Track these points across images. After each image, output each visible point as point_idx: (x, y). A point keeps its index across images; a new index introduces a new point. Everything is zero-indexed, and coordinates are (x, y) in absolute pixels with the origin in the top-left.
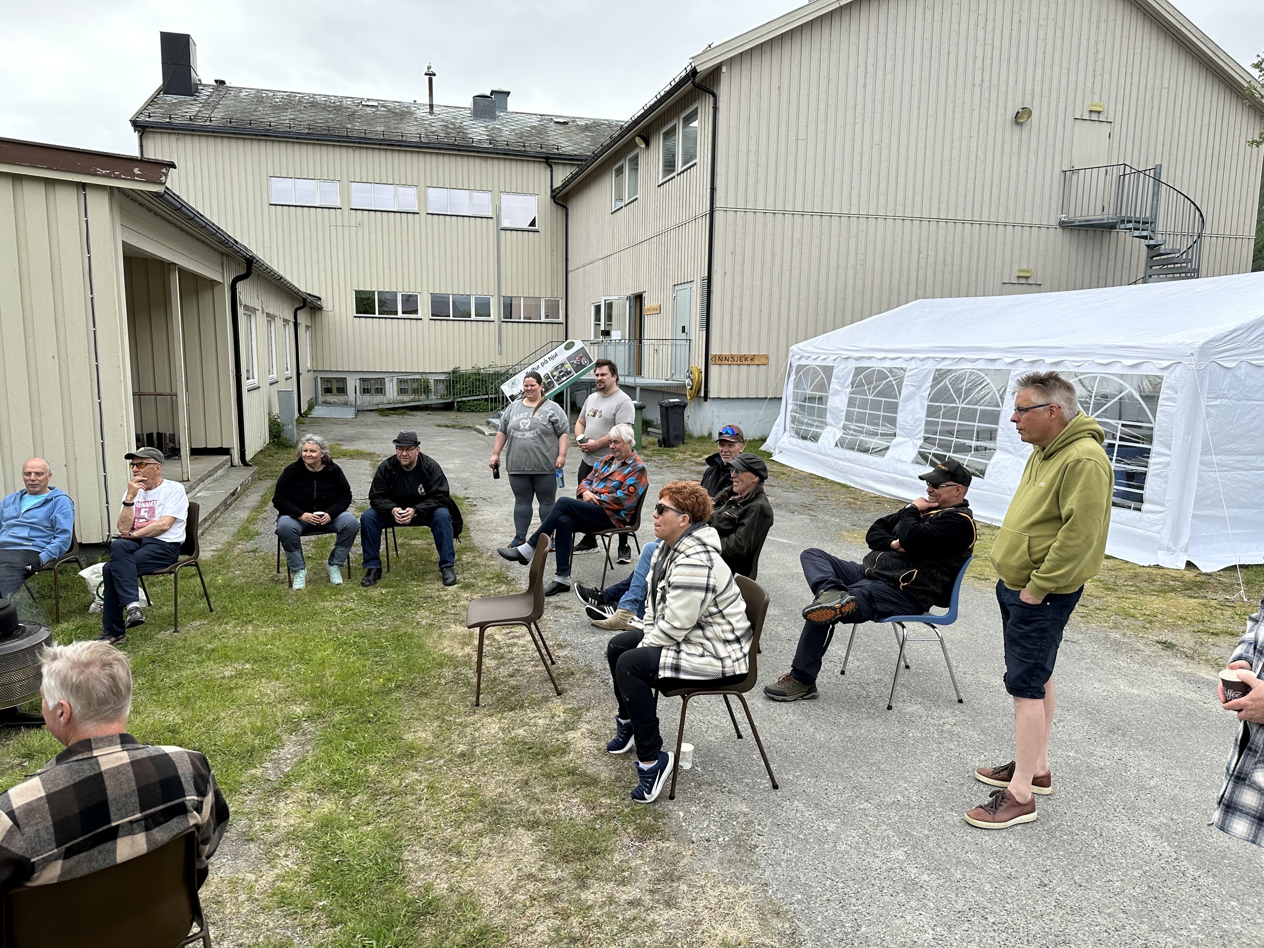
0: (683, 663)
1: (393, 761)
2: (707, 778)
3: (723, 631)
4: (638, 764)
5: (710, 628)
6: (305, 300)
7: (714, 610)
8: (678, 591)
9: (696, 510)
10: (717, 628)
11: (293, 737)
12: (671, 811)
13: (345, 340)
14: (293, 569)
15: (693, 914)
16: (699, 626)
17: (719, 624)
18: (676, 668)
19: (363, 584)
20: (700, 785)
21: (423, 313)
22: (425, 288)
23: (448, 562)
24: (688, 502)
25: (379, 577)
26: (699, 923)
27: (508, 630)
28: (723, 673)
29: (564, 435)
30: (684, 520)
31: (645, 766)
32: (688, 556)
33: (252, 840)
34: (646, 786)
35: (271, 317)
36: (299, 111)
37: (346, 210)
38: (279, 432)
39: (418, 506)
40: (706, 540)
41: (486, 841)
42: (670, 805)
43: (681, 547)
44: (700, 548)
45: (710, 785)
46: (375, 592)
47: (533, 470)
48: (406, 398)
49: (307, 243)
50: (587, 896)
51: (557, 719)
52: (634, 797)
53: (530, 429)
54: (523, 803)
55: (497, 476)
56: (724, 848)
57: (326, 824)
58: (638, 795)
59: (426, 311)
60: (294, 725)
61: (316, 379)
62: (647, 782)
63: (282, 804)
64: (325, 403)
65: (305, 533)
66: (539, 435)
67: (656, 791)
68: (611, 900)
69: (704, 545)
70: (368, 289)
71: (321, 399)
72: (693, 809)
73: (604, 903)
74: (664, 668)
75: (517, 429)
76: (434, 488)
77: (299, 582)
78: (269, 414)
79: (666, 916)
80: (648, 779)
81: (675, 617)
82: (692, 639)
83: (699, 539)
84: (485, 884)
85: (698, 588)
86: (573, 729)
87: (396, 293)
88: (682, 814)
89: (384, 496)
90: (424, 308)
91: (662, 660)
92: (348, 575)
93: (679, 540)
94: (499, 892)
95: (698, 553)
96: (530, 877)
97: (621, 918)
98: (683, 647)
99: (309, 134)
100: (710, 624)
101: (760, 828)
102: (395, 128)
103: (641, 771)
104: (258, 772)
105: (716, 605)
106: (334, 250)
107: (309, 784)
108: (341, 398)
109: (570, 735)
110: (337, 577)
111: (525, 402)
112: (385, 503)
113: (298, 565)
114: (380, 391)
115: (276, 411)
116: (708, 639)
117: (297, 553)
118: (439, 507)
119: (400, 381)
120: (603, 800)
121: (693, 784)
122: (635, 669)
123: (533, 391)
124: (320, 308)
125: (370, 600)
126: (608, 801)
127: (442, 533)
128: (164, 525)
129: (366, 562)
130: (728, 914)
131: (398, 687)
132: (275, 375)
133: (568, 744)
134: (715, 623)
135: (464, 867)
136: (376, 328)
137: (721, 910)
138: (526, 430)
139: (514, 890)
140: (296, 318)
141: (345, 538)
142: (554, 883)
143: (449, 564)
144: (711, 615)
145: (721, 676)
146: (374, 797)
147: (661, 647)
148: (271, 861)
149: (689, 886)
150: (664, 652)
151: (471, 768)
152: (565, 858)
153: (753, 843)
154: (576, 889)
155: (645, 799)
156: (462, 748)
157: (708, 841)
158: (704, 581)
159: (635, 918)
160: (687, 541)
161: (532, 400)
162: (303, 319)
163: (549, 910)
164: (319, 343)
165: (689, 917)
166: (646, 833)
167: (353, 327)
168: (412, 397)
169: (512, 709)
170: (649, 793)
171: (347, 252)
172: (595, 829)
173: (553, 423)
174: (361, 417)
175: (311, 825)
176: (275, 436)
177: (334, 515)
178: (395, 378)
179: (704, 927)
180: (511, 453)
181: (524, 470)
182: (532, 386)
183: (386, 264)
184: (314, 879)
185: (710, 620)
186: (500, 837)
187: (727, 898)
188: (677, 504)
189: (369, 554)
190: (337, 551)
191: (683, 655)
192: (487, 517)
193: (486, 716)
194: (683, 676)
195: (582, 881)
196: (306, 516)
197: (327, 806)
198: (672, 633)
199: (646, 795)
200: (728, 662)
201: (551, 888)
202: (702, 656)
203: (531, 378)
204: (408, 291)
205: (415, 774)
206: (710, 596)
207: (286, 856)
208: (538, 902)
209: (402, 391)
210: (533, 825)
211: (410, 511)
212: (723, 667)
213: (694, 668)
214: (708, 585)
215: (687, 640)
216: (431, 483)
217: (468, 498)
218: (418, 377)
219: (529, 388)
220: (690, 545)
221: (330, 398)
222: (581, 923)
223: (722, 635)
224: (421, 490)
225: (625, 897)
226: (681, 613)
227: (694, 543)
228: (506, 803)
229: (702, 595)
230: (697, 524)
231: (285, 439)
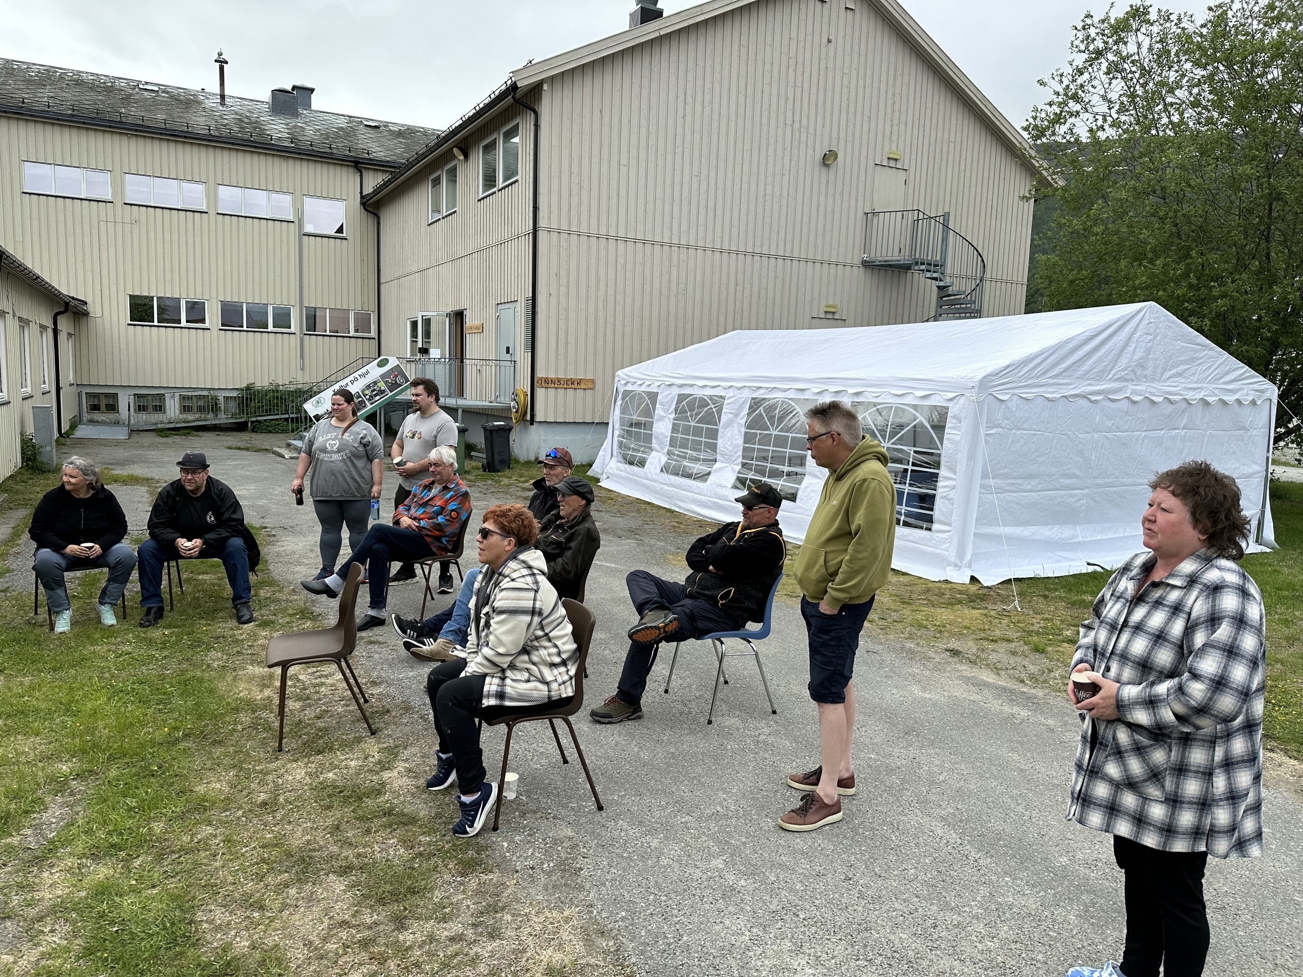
0: (508, 690)
1: (182, 816)
2: (532, 806)
3: (549, 655)
4: (460, 797)
5: (536, 653)
6: (67, 304)
7: (540, 633)
8: (503, 617)
9: (521, 533)
10: (543, 652)
11: (59, 799)
12: (494, 843)
13: (116, 352)
14: (54, 609)
15: (517, 943)
16: (525, 651)
17: (545, 648)
18: (501, 695)
19: (141, 625)
20: (525, 814)
21: (211, 323)
22: (214, 295)
23: (242, 598)
24: (513, 525)
25: (161, 617)
26: (524, 951)
27: (314, 669)
28: (549, 697)
29: (376, 460)
30: (509, 544)
31: (466, 799)
32: (513, 580)
33: (9, 917)
34: (468, 820)
35: (24, 323)
36: (61, 88)
37: (119, 205)
38: (34, 455)
39: (207, 536)
40: (532, 563)
41: (293, 891)
42: (494, 837)
43: (506, 571)
44: (525, 572)
45: (535, 812)
46: (157, 633)
47: (342, 496)
48: (190, 417)
49: (70, 240)
50: (406, 937)
51: (371, 759)
52: (455, 832)
53: (339, 451)
54: (335, 849)
55: (300, 502)
56: (549, 873)
57: (102, 891)
58: (460, 830)
59: (215, 320)
60: (60, 785)
61: (80, 394)
62: (469, 815)
63: (46, 874)
64: (91, 421)
65: (69, 569)
66: (349, 458)
67: (479, 824)
68: (431, 938)
69: (530, 567)
70: (146, 294)
71: (86, 417)
72: (517, 838)
73: (424, 942)
74: (488, 696)
75: (324, 450)
76: (226, 516)
77: (63, 624)
78: (22, 435)
79: (490, 948)
80: (470, 812)
81: (500, 642)
82: (518, 664)
83: (524, 562)
84: (291, 937)
85: (523, 612)
86: (389, 769)
87: (179, 300)
88: (505, 844)
89: (166, 525)
90: (213, 316)
91: (486, 688)
92: (123, 615)
93: (504, 563)
94: (309, 944)
95: (523, 576)
96: (344, 924)
97: (442, 955)
98: (509, 673)
99: (73, 116)
100: (536, 648)
101: (585, 850)
102: (179, 117)
103: (463, 804)
104: (15, 840)
105: (542, 629)
106: (104, 249)
107: (80, 849)
108: (112, 416)
109: (386, 775)
110: (109, 618)
111: (333, 421)
112: (168, 533)
113: (60, 605)
114: (160, 408)
115: (30, 430)
116: (534, 664)
117: (60, 592)
118: (232, 536)
119: (183, 398)
120: (422, 838)
121: (517, 813)
122: (457, 699)
123: (342, 410)
124: (86, 314)
125: (150, 642)
126: (428, 839)
127: (235, 566)
129: (145, 599)
130: (553, 939)
131: (186, 736)
132: (29, 389)
133: (383, 784)
134: (541, 646)
135: (267, 921)
136: (155, 337)
137: (546, 936)
138: (335, 452)
139: (325, 940)
140: (55, 324)
141: (119, 574)
142: (370, 928)
143: (244, 600)
144: (537, 638)
145: (546, 700)
146: (159, 858)
147: (485, 675)
148: (33, 938)
149: (513, 915)
150: (488, 680)
151: (274, 817)
152: (382, 901)
153: (578, 866)
154: (393, 931)
155: (467, 833)
156: (263, 796)
157: (532, 868)
158: (529, 604)
159: (457, 954)
160: (512, 565)
161: (341, 419)
162: (64, 325)
163: (364, 956)
164: (84, 352)
165: (513, 946)
166: (468, 867)
167: (127, 337)
168: (197, 416)
169: (319, 752)
170: (471, 826)
171: (120, 252)
172: (414, 869)
173: (365, 445)
174: (136, 438)
175: (83, 894)
176: (29, 459)
177: (106, 548)
178: (177, 395)
179: (529, 954)
180: (316, 477)
181: (331, 496)
182: (339, 405)
183: (168, 266)
184: (88, 952)
185: (537, 644)
186: (309, 887)
187: (552, 923)
188: (502, 527)
189: (148, 591)
190: (110, 588)
191: (508, 681)
192: (289, 548)
193: (290, 761)
194: (508, 703)
195: (400, 923)
196: (72, 548)
197: (102, 872)
198: (497, 660)
199: (468, 828)
200: (554, 686)
201: (367, 933)
202: (528, 681)
203: (338, 397)
204: (192, 297)
205: (208, 828)
206: (536, 619)
207: (52, 931)
208: (352, 949)
209: (185, 409)
210: (344, 871)
211: (197, 542)
212: (549, 691)
213: (520, 695)
214: (534, 608)
215: (512, 666)
216: (223, 510)
217: (265, 528)
218: (205, 393)
219: (335, 407)
220: (515, 568)
221: (97, 416)
222: (399, 965)
223: (548, 658)
224: (210, 518)
225: (446, 933)
226: (504, 638)
227: (519, 566)
228: (314, 850)
229: (527, 618)
230: (523, 547)
231: (43, 463)
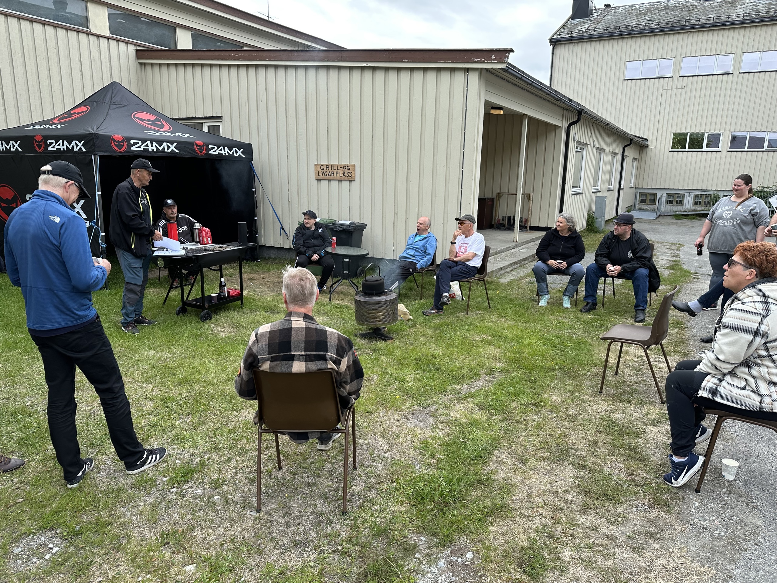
0: (721, 390)
1: (526, 405)
2: (742, 491)
3: (769, 373)
4: (672, 456)
5: (757, 368)
6: (631, 140)
7: (764, 353)
9: (763, 266)
10: (763, 370)
11: (487, 378)
12: (689, 499)
13: (660, 168)
14: (540, 294)
15: (648, 564)
16: (746, 363)
17: (768, 367)
18: (714, 392)
19: (581, 311)
20: (731, 493)
21: (723, 147)
22: (728, 128)
23: (640, 306)
24: (757, 259)
25: (595, 309)
26: (650, 571)
27: (657, 356)
28: (760, 408)
29: (761, 227)
30: (750, 275)
31: (676, 459)
32: (742, 303)
33: (433, 416)
34: (674, 474)
35: (600, 151)
36: (655, 14)
37: (676, 78)
38: (592, 223)
39: (625, 265)
40: (768, 293)
41: (544, 463)
42: (692, 495)
43: (741, 296)
44: (759, 299)
45: (741, 496)
47: (728, 251)
48: (699, 208)
49: (645, 103)
50: (581, 519)
51: (649, 416)
52: (665, 479)
53: (731, 219)
54: (585, 454)
55: (700, 253)
56: (715, 539)
57: (473, 424)
58: (668, 479)
59: (725, 145)
60: (491, 372)
61: (636, 193)
62: (676, 471)
63: (458, 406)
64: (640, 209)
65: (550, 273)
66: (738, 224)
67: (682, 480)
68: (595, 528)
69: (765, 296)
70: (683, 132)
71: (638, 206)
72: (710, 505)
73: (589, 527)
74: (704, 389)
75: (720, 218)
76: (638, 255)
77: (543, 302)
78: (588, 211)
79: (626, 556)
80: (678, 469)
81: (722, 352)
82: (738, 373)
83: (760, 291)
84: (525, 484)
85: (746, 331)
86: (656, 426)
87: (703, 135)
88: (697, 504)
89: (603, 256)
90: (725, 143)
91: (704, 383)
92: (575, 304)
93: (741, 290)
94: (530, 492)
95: (754, 302)
96: (556, 493)
97: (592, 540)
98: (728, 378)
99: (657, 28)
100: (759, 365)
101: (762, 540)
103: (673, 462)
104: (458, 387)
105: (767, 349)
106: (663, 107)
107: (476, 402)
108: (652, 207)
109: (651, 428)
110: (567, 304)
111: (733, 198)
112: (604, 260)
113: (543, 292)
114: (680, 203)
115: (593, 209)
116: (753, 377)
117: (543, 285)
118: (640, 267)
119: (696, 196)
120: (641, 472)
121: (724, 490)
122: (679, 384)
123: (741, 189)
124: (647, 147)
125: (579, 320)
126: (645, 475)
128: (469, 257)
129: (586, 297)
130: (677, 578)
131: (560, 369)
132: (599, 188)
133: (644, 432)
134: (763, 365)
135: (522, 471)
136: (684, 158)
137: (674, 573)
138: (728, 220)
139: (539, 495)
140: (623, 152)
141: (575, 281)
142: (566, 502)
143: (641, 308)
144: (760, 357)
145: (757, 409)
146: (505, 419)
147: (709, 374)
148: (434, 427)
149: (662, 547)
150: (708, 378)
151: (569, 424)
152: (586, 493)
153: (745, 547)
154: (577, 511)
155: (672, 483)
156: (573, 412)
157: (705, 528)
158: (755, 326)
159: (602, 545)
160: (749, 292)
161: (738, 196)
162: (630, 153)
163: (551, 514)
164: (642, 169)
165: (643, 564)
166: (658, 503)
167: (668, 159)
168: (703, 208)
169: (622, 401)
170: (676, 479)
171: (672, 107)
172: (622, 487)
173: (753, 215)
174: (661, 219)
175: (465, 421)
176: (590, 225)
177: (569, 265)
178: (693, 194)
179: (649, 576)
180: (712, 237)
181: (720, 250)
182: (739, 186)
183: (700, 113)
184: (446, 444)
185: (759, 362)
186: (553, 465)
187: (686, 569)
188: (746, 259)
189: (588, 292)
190: (569, 287)
191: (724, 383)
193: (602, 400)
194: (718, 400)
195: (585, 509)
196: (552, 262)
197: (478, 415)
198: (717, 364)
199: (673, 480)
200: (767, 400)
201: (562, 504)
202: (744, 389)
203: (740, 180)
204: (713, 131)
205: (536, 416)
206: (759, 340)
207: (442, 429)
208: (547, 507)
209: (697, 203)
210: (579, 467)
211: (618, 268)
212: (761, 402)
213: (733, 397)
214: (758, 330)
215: (732, 373)
216: (637, 251)
218: (711, 193)
219: (736, 187)
220: (750, 295)
221: (644, 206)
222: (563, 530)
223: (767, 376)
224: (630, 255)
225: (607, 531)
226: (726, 349)
227: (754, 294)
228: (573, 449)
229: (750, 337)
231: (596, 227)
